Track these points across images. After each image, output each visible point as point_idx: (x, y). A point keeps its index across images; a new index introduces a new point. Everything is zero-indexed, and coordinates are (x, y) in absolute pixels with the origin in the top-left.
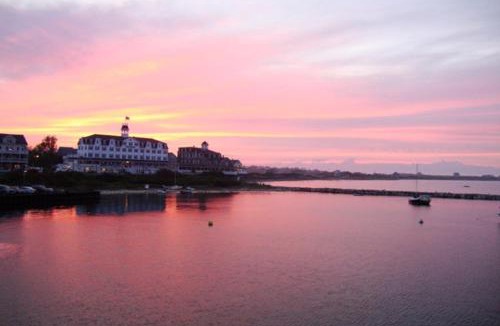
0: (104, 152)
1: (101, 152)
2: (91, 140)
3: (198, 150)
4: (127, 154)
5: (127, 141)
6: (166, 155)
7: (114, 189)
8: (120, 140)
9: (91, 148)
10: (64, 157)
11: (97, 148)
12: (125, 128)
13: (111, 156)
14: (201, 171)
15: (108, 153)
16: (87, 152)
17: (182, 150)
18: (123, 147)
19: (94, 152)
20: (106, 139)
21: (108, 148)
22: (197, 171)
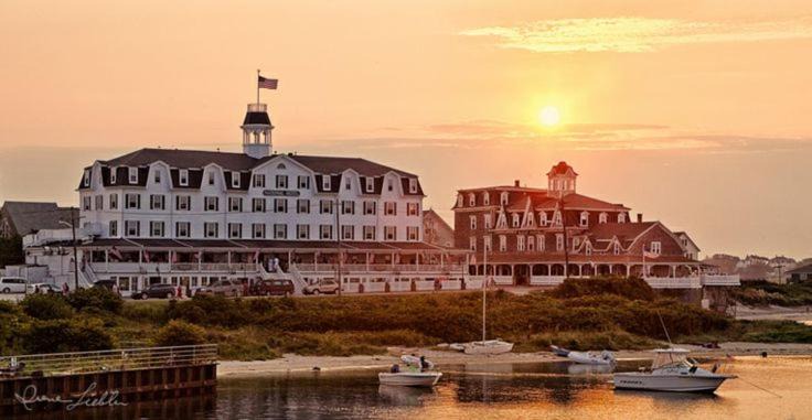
0: (183, 216)
1: (170, 218)
2: (133, 172)
3: (538, 198)
4: (269, 219)
5: (268, 172)
6: (416, 221)
7: (262, 354)
8: (241, 169)
9: (132, 203)
10: (27, 240)
11: (158, 203)
12: (257, 119)
13: (210, 229)
14: (557, 280)
15: (197, 222)
16: (120, 215)
17: (470, 200)
18: (255, 192)
19: (145, 216)
20: (188, 167)
21: (197, 199)
22: (535, 280)
